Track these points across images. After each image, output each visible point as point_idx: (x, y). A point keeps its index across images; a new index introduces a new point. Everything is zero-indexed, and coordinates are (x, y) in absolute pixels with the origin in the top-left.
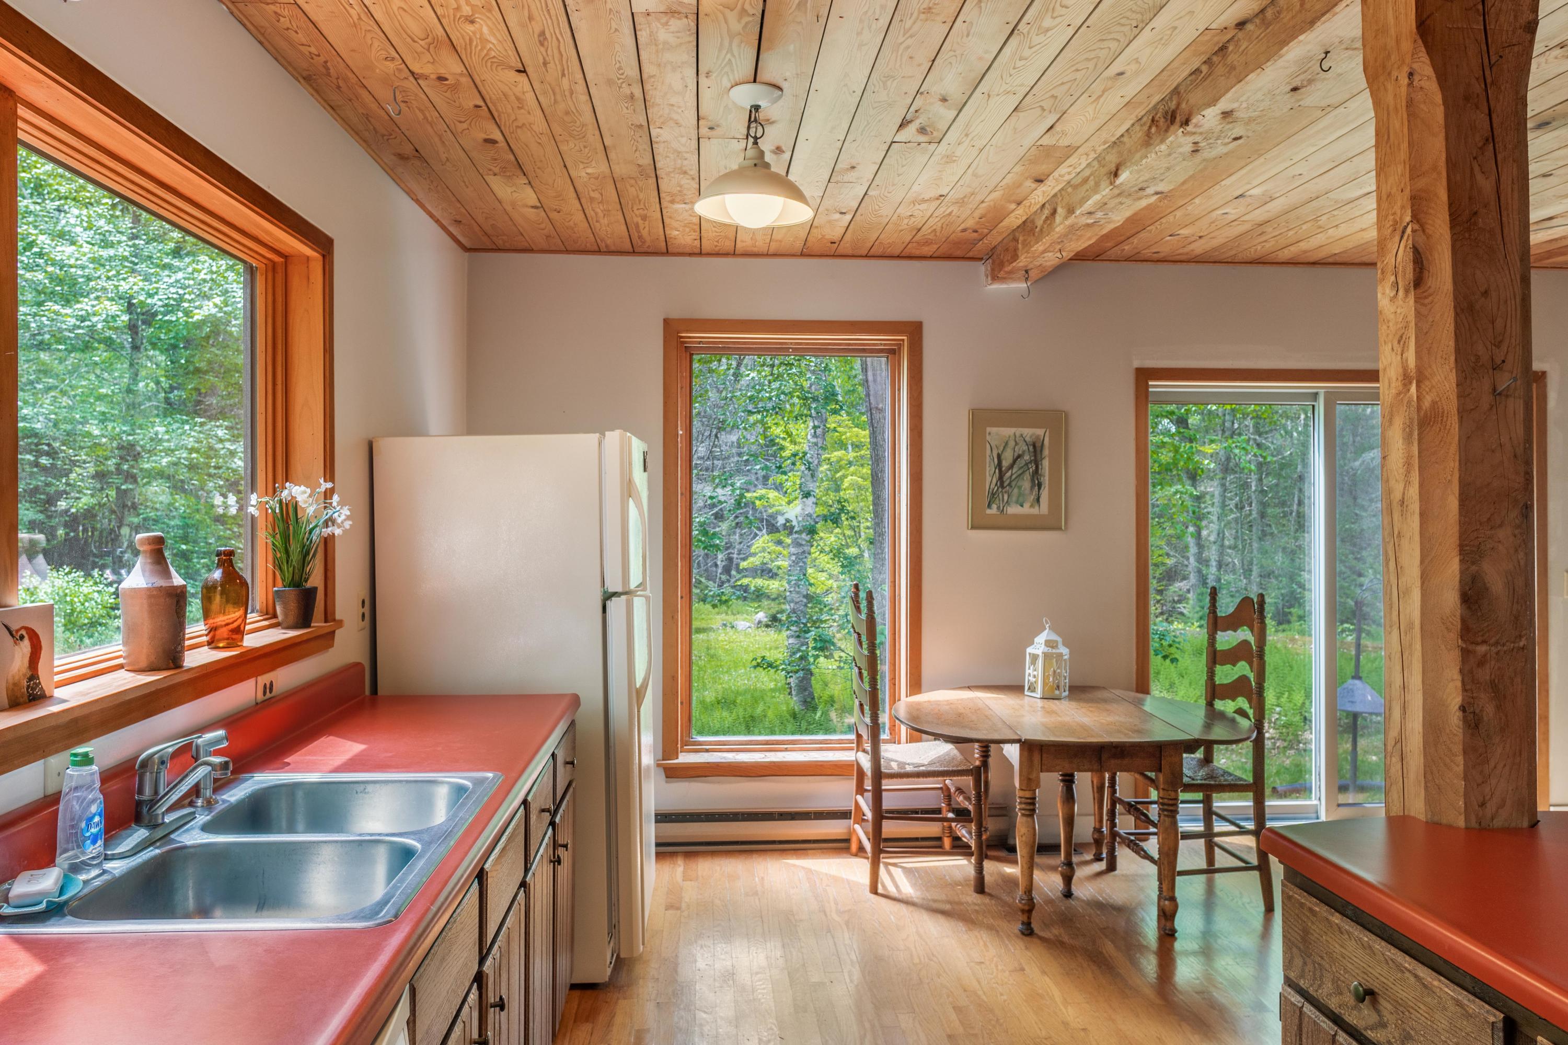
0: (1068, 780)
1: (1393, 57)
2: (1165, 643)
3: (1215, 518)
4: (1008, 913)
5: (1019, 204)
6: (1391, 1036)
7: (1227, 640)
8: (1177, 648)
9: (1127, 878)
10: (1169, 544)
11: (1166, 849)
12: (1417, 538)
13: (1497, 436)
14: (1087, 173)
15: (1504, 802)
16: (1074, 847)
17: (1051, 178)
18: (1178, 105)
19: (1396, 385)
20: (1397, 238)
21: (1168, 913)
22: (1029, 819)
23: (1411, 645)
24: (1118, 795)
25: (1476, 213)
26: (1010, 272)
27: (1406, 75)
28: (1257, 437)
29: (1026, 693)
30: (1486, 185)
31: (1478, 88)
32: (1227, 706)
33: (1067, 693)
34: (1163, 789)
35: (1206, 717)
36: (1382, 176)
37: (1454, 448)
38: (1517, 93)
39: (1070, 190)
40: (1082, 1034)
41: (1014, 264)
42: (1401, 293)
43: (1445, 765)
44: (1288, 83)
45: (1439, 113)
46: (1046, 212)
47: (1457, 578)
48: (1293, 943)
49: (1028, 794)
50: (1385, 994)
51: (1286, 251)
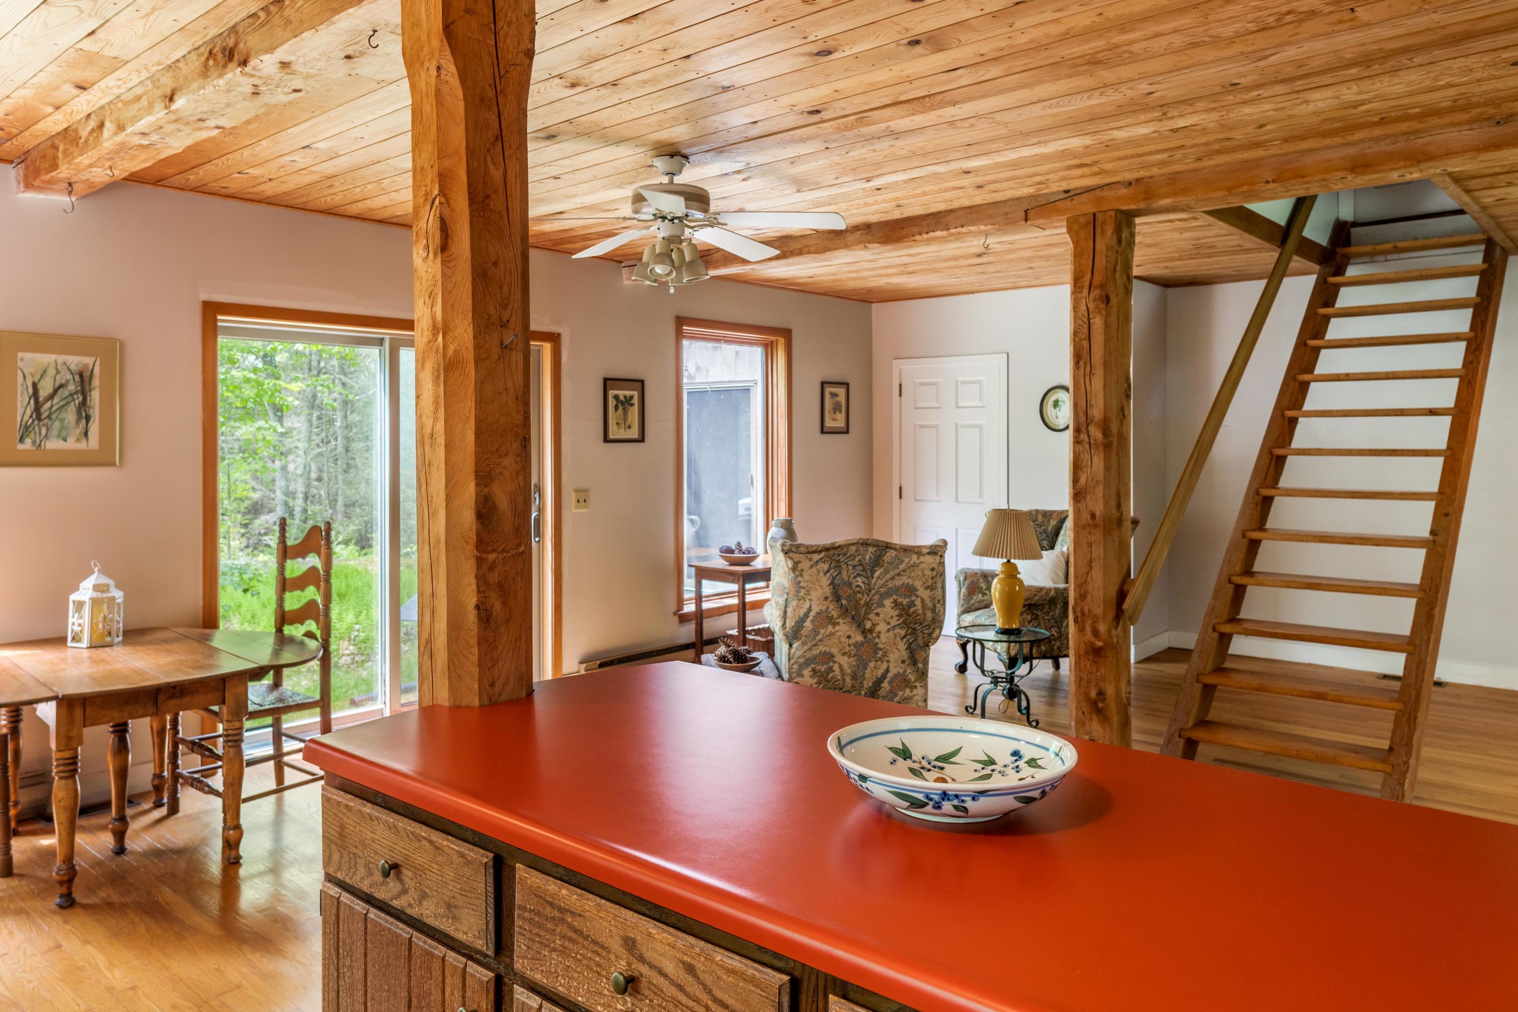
0: (121, 731)
1: (425, 49)
2: (245, 577)
3: (301, 453)
4: (43, 890)
5: (57, 108)
6: (411, 899)
7: (296, 567)
8: (258, 581)
9: (190, 817)
10: (255, 478)
11: (230, 778)
12: (443, 466)
13: (503, 382)
14: (139, 91)
15: (508, 679)
16: (128, 799)
17: (96, 87)
18: (236, 44)
19: (428, 334)
20: (428, 207)
21: (232, 843)
22: (69, 781)
23: (438, 558)
24: (180, 735)
25: (488, 196)
26: (49, 182)
27: (435, 68)
28: (342, 377)
29: (69, 644)
30: (496, 174)
31: (490, 93)
32: (295, 631)
33: (121, 638)
34: (227, 721)
35: (275, 644)
36: (417, 151)
37: (471, 391)
38: (519, 104)
39: (120, 105)
40: (130, 993)
41: (53, 174)
42: (431, 255)
43: (464, 656)
44: (341, 50)
45: (461, 107)
46: (92, 124)
47: (474, 499)
48: (332, 841)
49: (67, 754)
50: (406, 864)
51: (354, 206)
